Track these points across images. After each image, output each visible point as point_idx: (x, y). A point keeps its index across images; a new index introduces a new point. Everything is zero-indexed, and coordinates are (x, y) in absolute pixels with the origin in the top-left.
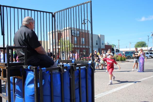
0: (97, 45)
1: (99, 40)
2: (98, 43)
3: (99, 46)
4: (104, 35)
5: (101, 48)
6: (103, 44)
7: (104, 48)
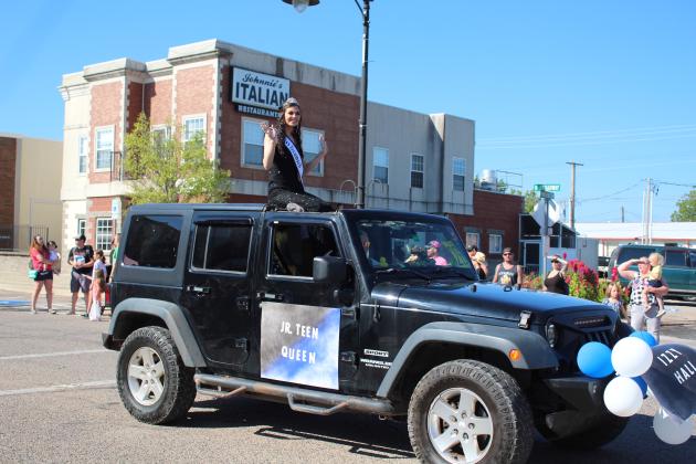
0: (421, 186)
1: (437, 155)
2: (429, 176)
3: (435, 198)
4: (471, 123)
5: (446, 209)
6: (460, 182)
7: (470, 212)
